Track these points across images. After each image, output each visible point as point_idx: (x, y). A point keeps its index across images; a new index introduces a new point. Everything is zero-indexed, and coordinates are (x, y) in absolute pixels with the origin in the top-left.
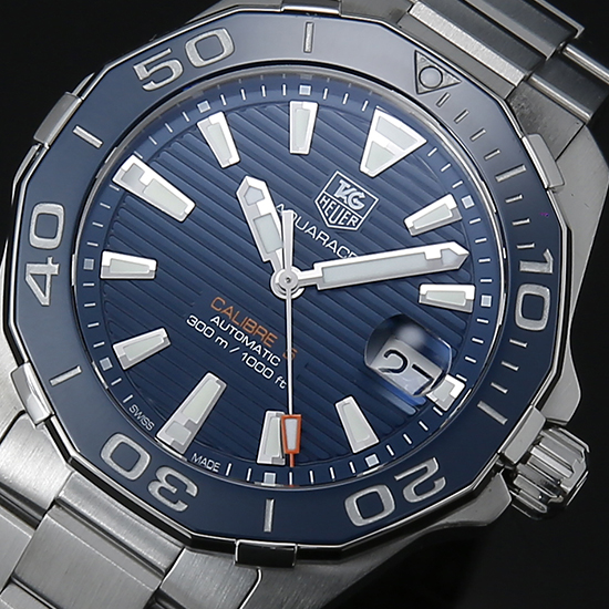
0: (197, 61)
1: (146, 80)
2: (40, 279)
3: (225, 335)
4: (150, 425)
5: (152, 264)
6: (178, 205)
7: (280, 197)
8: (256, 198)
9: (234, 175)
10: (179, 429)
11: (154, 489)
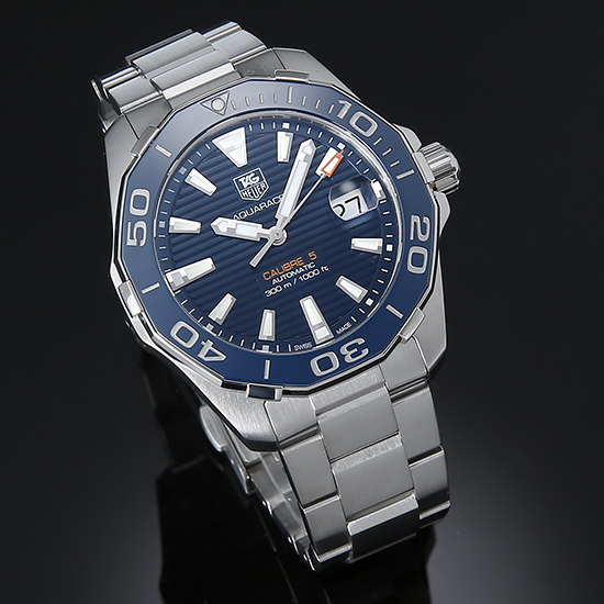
0: (143, 212)
1: (138, 243)
2: (210, 354)
3: (285, 282)
4: (309, 345)
5: (229, 297)
6: (205, 266)
7: (228, 215)
8: (222, 226)
10: (322, 333)
11: (349, 359)
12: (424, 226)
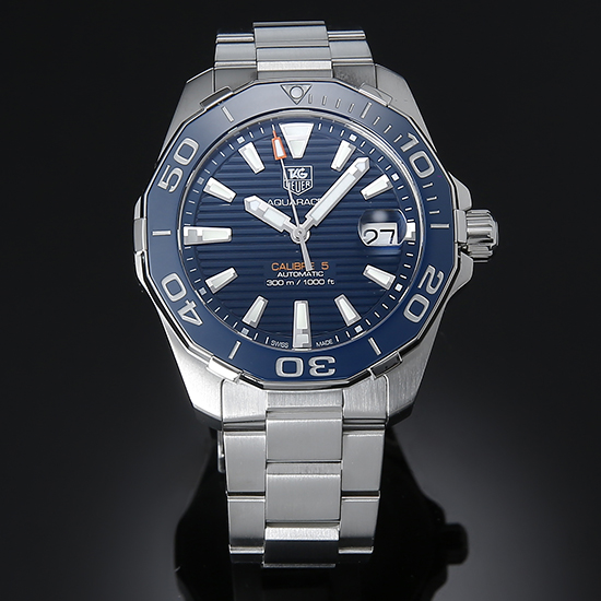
0: (185, 162)
1: (169, 187)
2: (189, 314)
3: (289, 279)
4: (286, 345)
5: (232, 271)
6: (223, 234)
7: (264, 196)
8: (254, 205)
9: (238, 202)
10: (301, 338)
11: (314, 372)
12: (436, 280)
